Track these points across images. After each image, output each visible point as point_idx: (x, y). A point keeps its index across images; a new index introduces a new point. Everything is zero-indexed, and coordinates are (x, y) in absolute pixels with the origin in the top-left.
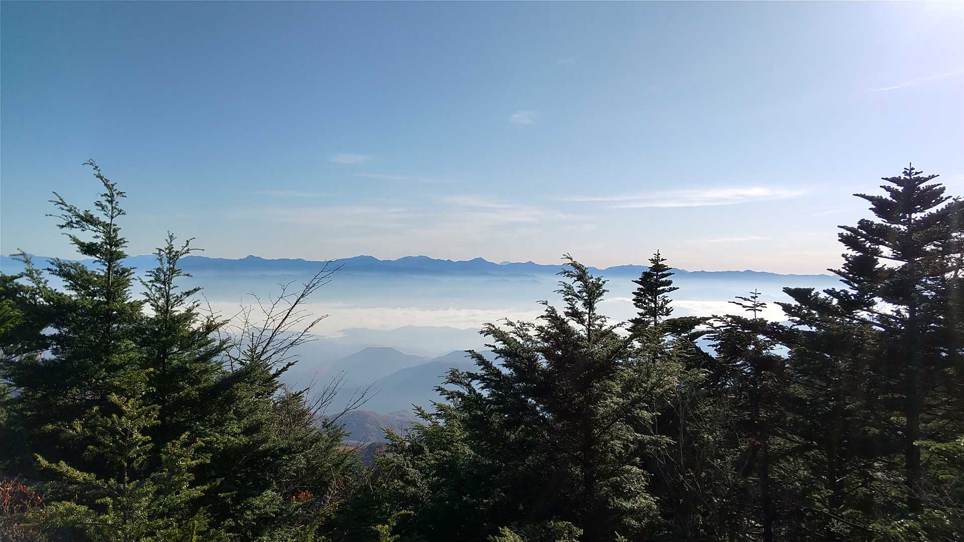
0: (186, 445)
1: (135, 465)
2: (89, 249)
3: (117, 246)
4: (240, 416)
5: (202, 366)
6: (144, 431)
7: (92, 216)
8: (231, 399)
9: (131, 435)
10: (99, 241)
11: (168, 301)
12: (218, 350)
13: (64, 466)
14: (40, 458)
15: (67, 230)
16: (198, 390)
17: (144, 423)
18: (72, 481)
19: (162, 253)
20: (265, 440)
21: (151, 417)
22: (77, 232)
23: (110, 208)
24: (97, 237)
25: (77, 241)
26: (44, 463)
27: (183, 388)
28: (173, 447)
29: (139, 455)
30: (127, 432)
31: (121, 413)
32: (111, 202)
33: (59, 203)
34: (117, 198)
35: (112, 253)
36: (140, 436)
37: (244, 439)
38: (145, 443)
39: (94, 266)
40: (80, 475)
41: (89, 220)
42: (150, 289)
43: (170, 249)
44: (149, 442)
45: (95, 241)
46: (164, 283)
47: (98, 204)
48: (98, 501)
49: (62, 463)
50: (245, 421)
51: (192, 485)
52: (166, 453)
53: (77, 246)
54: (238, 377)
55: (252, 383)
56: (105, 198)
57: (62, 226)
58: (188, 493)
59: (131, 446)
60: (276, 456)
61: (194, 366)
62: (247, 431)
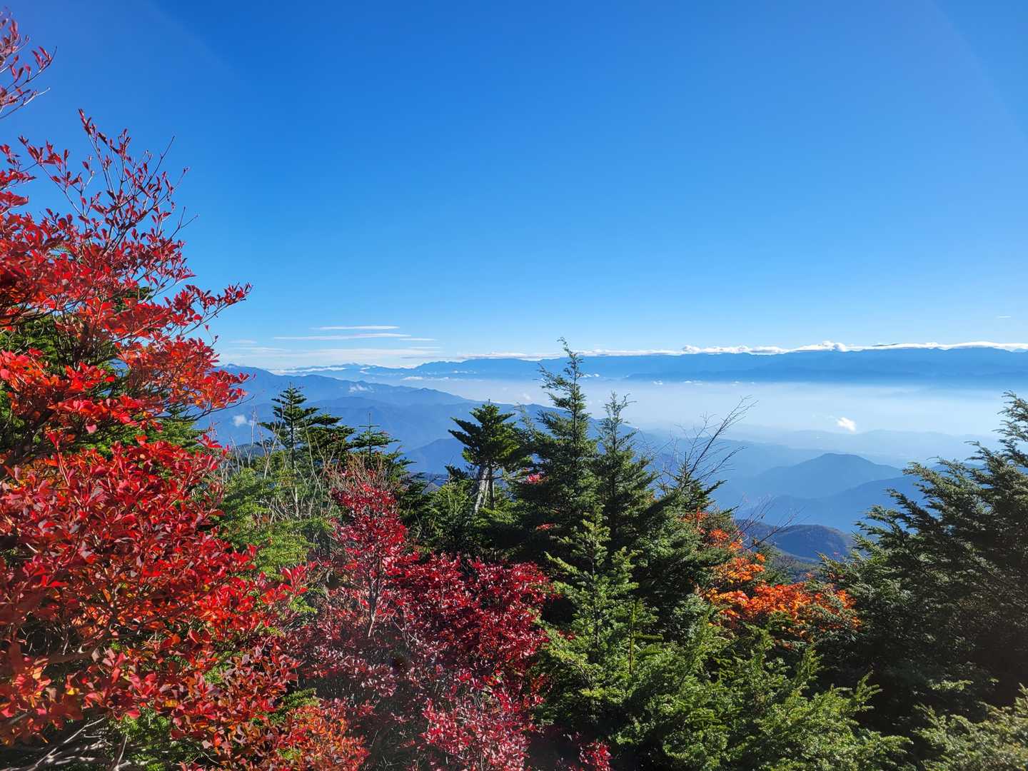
0: (625, 555)
1: (598, 564)
2: (561, 403)
3: (579, 400)
4: (670, 533)
5: (640, 492)
6: (602, 544)
7: (562, 379)
8: (662, 519)
9: (595, 546)
10: (568, 397)
11: (614, 443)
12: (649, 480)
13: (559, 561)
14: (548, 554)
15: (547, 390)
16: (638, 510)
17: (601, 538)
18: (565, 570)
19: (609, 407)
20: (688, 553)
21: (605, 536)
22: (553, 391)
23: (573, 371)
24: (566, 394)
25: (553, 398)
26: (550, 558)
27: (626, 508)
28: (618, 555)
29: (600, 558)
30: (592, 544)
31: (589, 531)
32: (574, 368)
33: (541, 371)
34: (578, 365)
35: (576, 406)
36: (600, 547)
37: (672, 551)
38: (603, 551)
39: (564, 414)
40: (569, 568)
41: (561, 382)
42: (602, 434)
43: (614, 403)
44: (606, 550)
45: (565, 397)
46: (611, 429)
47: (566, 370)
48: (578, 583)
49: (559, 559)
50: (672, 536)
51: (631, 581)
52: (615, 559)
53: (553, 401)
54: (667, 501)
55: (677, 506)
56: (570, 365)
57: (543, 387)
58: (627, 585)
59: (596, 552)
60: (697, 567)
61: (634, 492)
62: (676, 545)
